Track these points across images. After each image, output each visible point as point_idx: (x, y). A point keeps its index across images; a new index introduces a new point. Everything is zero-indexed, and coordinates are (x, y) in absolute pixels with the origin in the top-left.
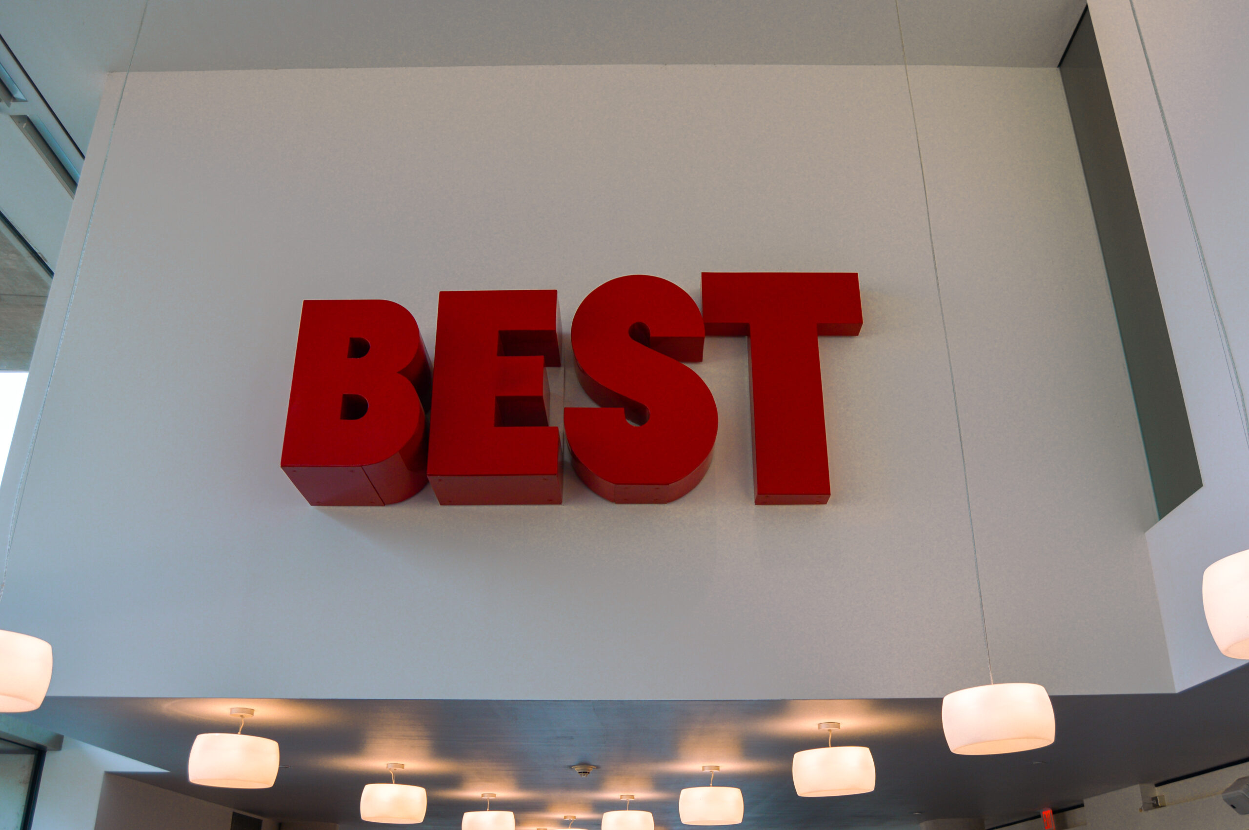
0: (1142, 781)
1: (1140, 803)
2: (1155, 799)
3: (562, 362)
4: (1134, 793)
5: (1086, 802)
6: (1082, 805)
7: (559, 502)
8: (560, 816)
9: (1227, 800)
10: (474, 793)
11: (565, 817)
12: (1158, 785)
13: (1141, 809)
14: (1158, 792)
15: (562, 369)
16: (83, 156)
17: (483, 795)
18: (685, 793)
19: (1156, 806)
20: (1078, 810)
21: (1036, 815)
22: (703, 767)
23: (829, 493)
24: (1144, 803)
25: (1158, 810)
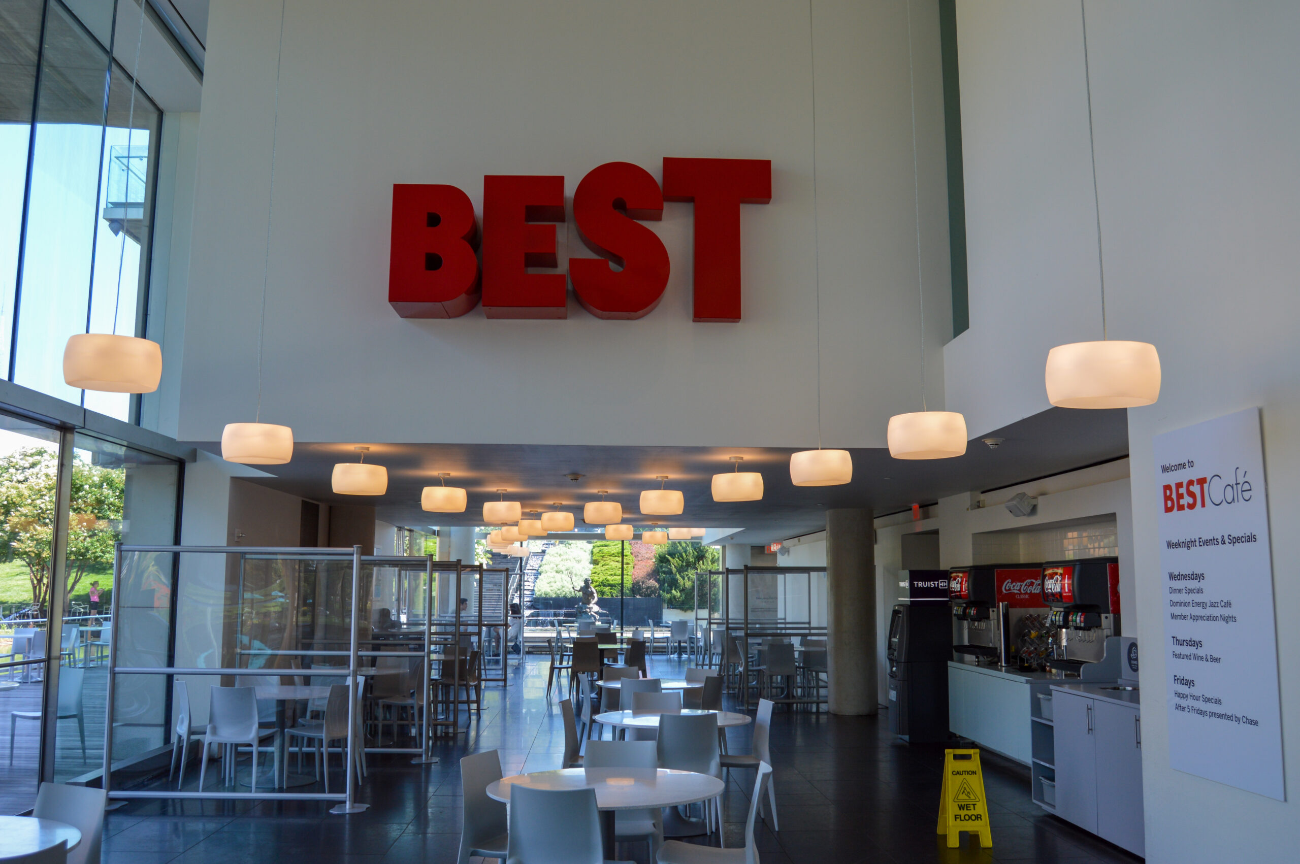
0: (972, 490)
1: (968, 504)
2: (979, 502)
3: (566, 219)
4: (965, 498)
5: (940, 501)
6: (937, 503)
7: (565, 318)
8: (551, 502)
9: (1007, 507)
10: (492, 489)
11: (554, 503)
12: (983, 493)
13: (968, 509)
14: (982, 497)
15: (566, 224)
16: (204, 49)
17: (497, 490)
18: (643, 493)
19: (979, 507)
20: (935, 506)
21: (908, 508)
22: (657, 477)
23: (740, 318)
24: (971, 505)
25: (980, 509)
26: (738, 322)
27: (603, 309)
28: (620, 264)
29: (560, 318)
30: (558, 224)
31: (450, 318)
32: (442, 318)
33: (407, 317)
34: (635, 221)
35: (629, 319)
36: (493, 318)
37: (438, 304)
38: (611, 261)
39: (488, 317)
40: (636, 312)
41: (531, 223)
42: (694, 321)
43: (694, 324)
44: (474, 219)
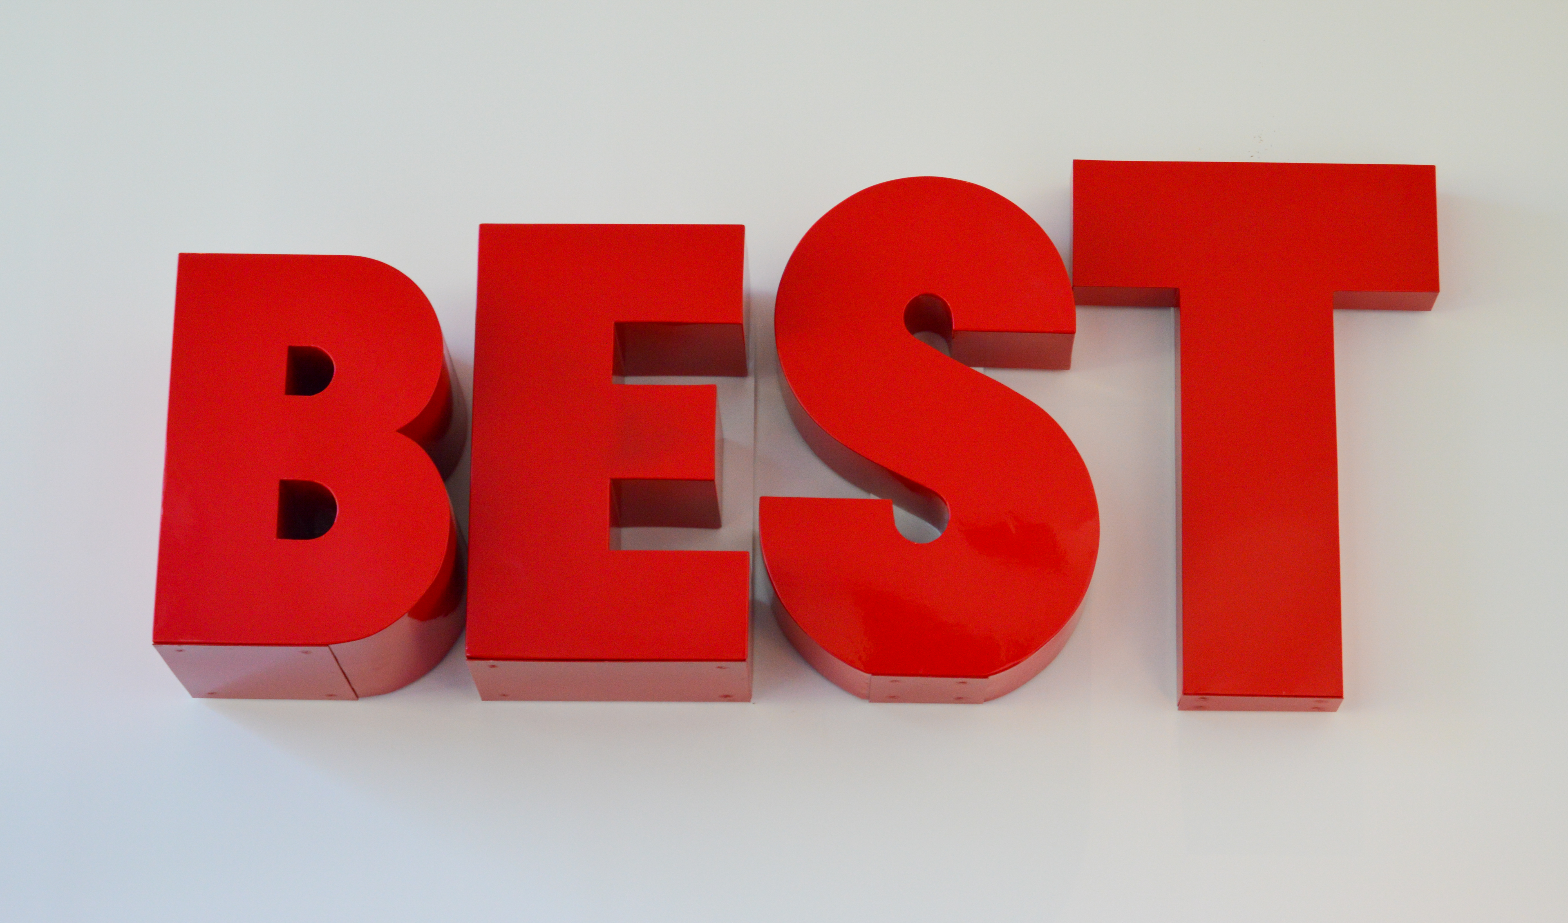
3: (751, 365)
7: (746, 697)
15: (750, 382)
23: (1340, 696)
26: (1334, 709)
27: (874, 667)
28: (931, 514)
29: (727, 697)
30: (722, 384)
31: (357, 697)
32: (331, 696)
33: (212, 695)
34: (980, 370)
35: (960, 700)
36: (504, 697)
37: (319, 652)
38: (901, 505)
39: (487, 696)
40: (986, 677)
41: (631, 381)
42: (1182, 706)
43: (1181, 712)
44: (444, 367)
